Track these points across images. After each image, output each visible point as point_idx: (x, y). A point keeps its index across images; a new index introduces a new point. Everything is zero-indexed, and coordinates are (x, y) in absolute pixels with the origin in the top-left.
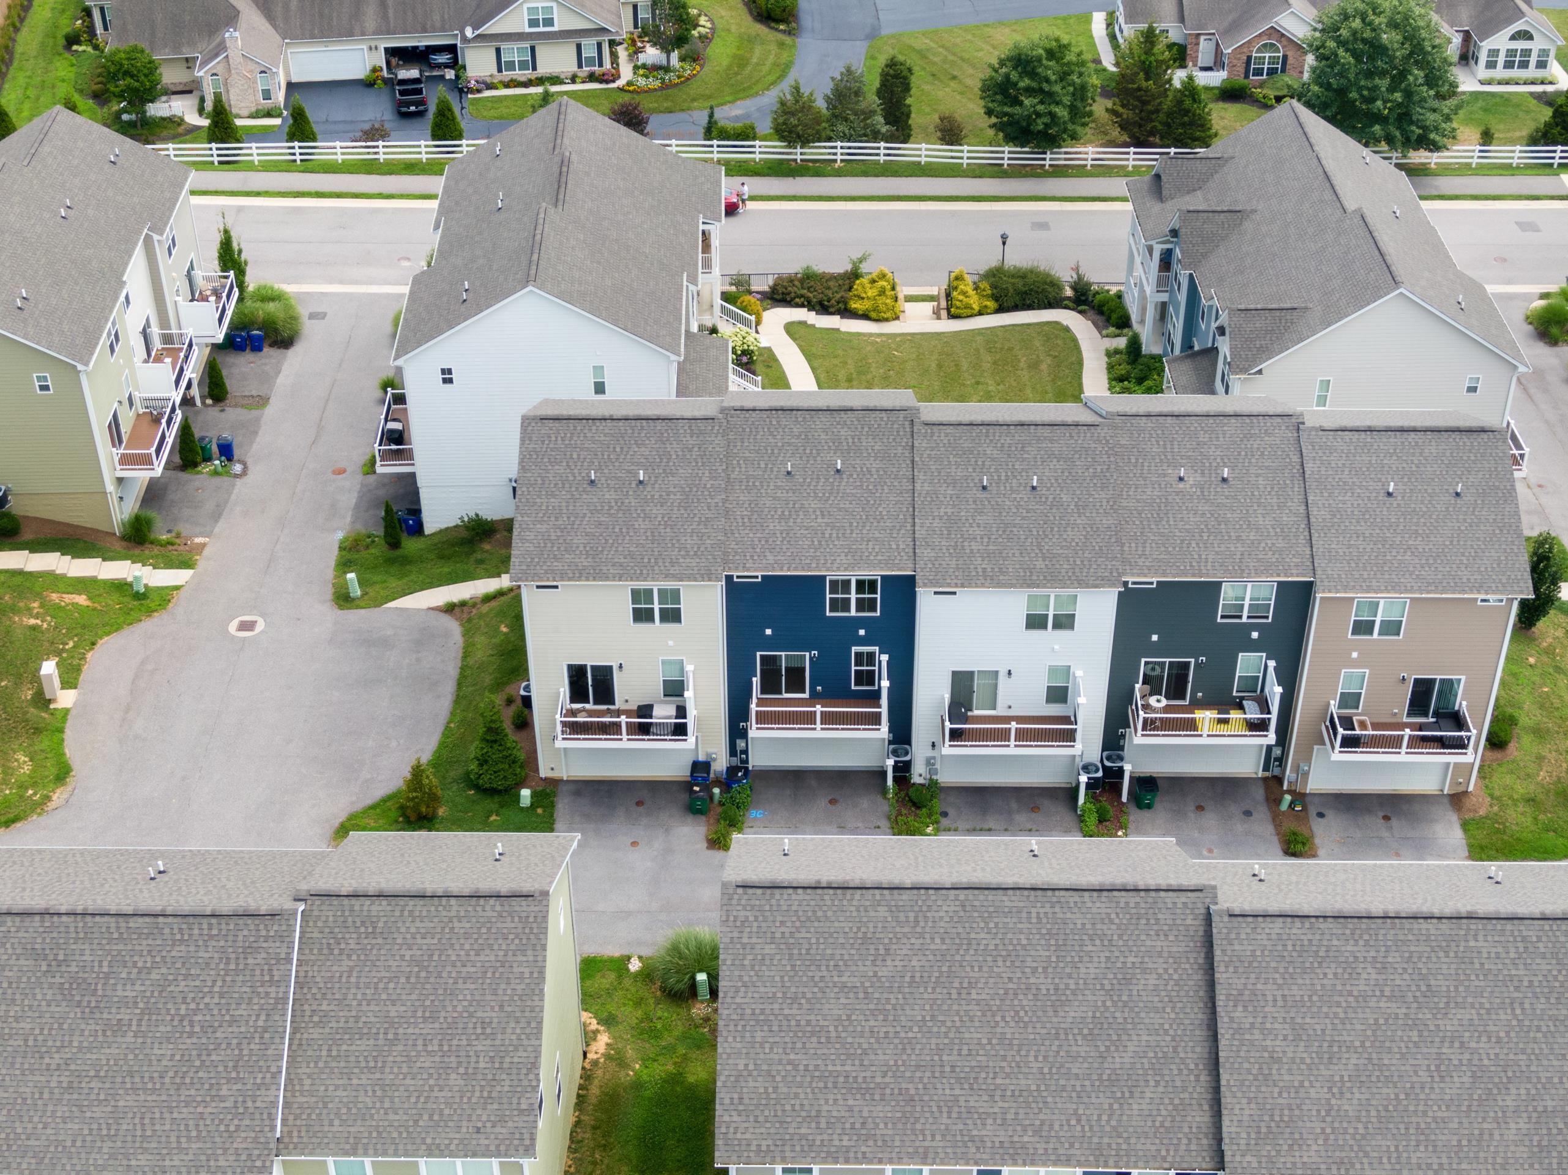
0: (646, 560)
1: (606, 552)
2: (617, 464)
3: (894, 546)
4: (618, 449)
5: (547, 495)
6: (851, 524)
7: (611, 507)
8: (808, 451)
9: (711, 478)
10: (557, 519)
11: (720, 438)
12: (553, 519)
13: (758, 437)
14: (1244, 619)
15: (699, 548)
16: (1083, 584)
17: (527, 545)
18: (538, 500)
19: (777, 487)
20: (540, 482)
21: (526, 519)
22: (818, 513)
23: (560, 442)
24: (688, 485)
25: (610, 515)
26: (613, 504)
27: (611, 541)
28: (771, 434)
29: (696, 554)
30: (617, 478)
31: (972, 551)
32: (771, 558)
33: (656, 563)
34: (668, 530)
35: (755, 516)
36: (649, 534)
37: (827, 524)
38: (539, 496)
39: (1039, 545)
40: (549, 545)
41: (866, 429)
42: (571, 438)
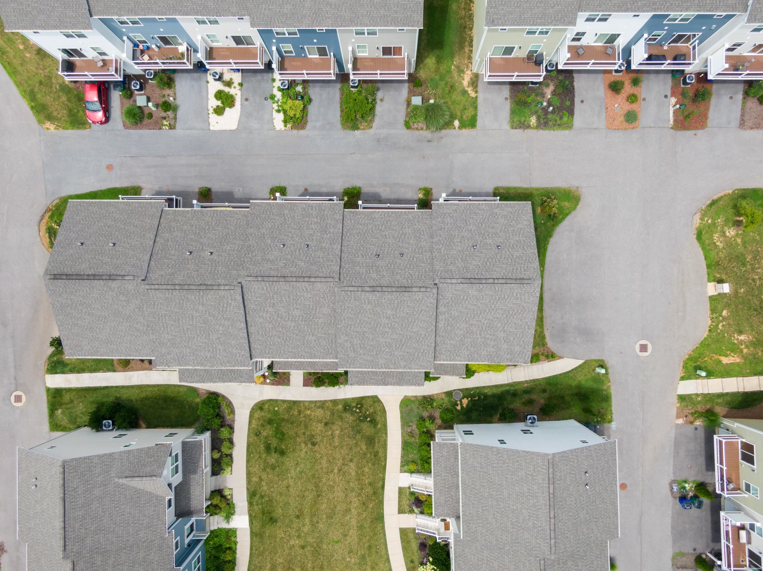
0: (468, 212)
1: (488, 215)
2: (488, 256)
3: (353, 221)
4: (488, 264)
5: (520, 241)
6: (372, 231)
7: (488, 235)
8: (393, 266)
9: (440, 249)
10: (514, 230)
11: (437, 269)
12: (516, 230)
13: (417, 273)
15: (444, 217)
17: (526, 218)
18: (524, 239)
19: (407, 248)
20: (525, 248)
21: (529, 230)
22: (388, 237)
23: (519, 268)
24: (451, 245)
25: (487, 232)
26: (487, 237)
27: (486, 220)
28: (411, 275)
29: (445, 215)
30: (487, 249)
31: (317, 218)
32: (410, 216)
33: (463, 210)
34: (459, 225)
35: (418, 235)
36: (468, 223)
37: (384, 231)
38: (524, 241)
39: (285, 220)
40: (515, 218)
41: (363, 277)
42: (513, 269)
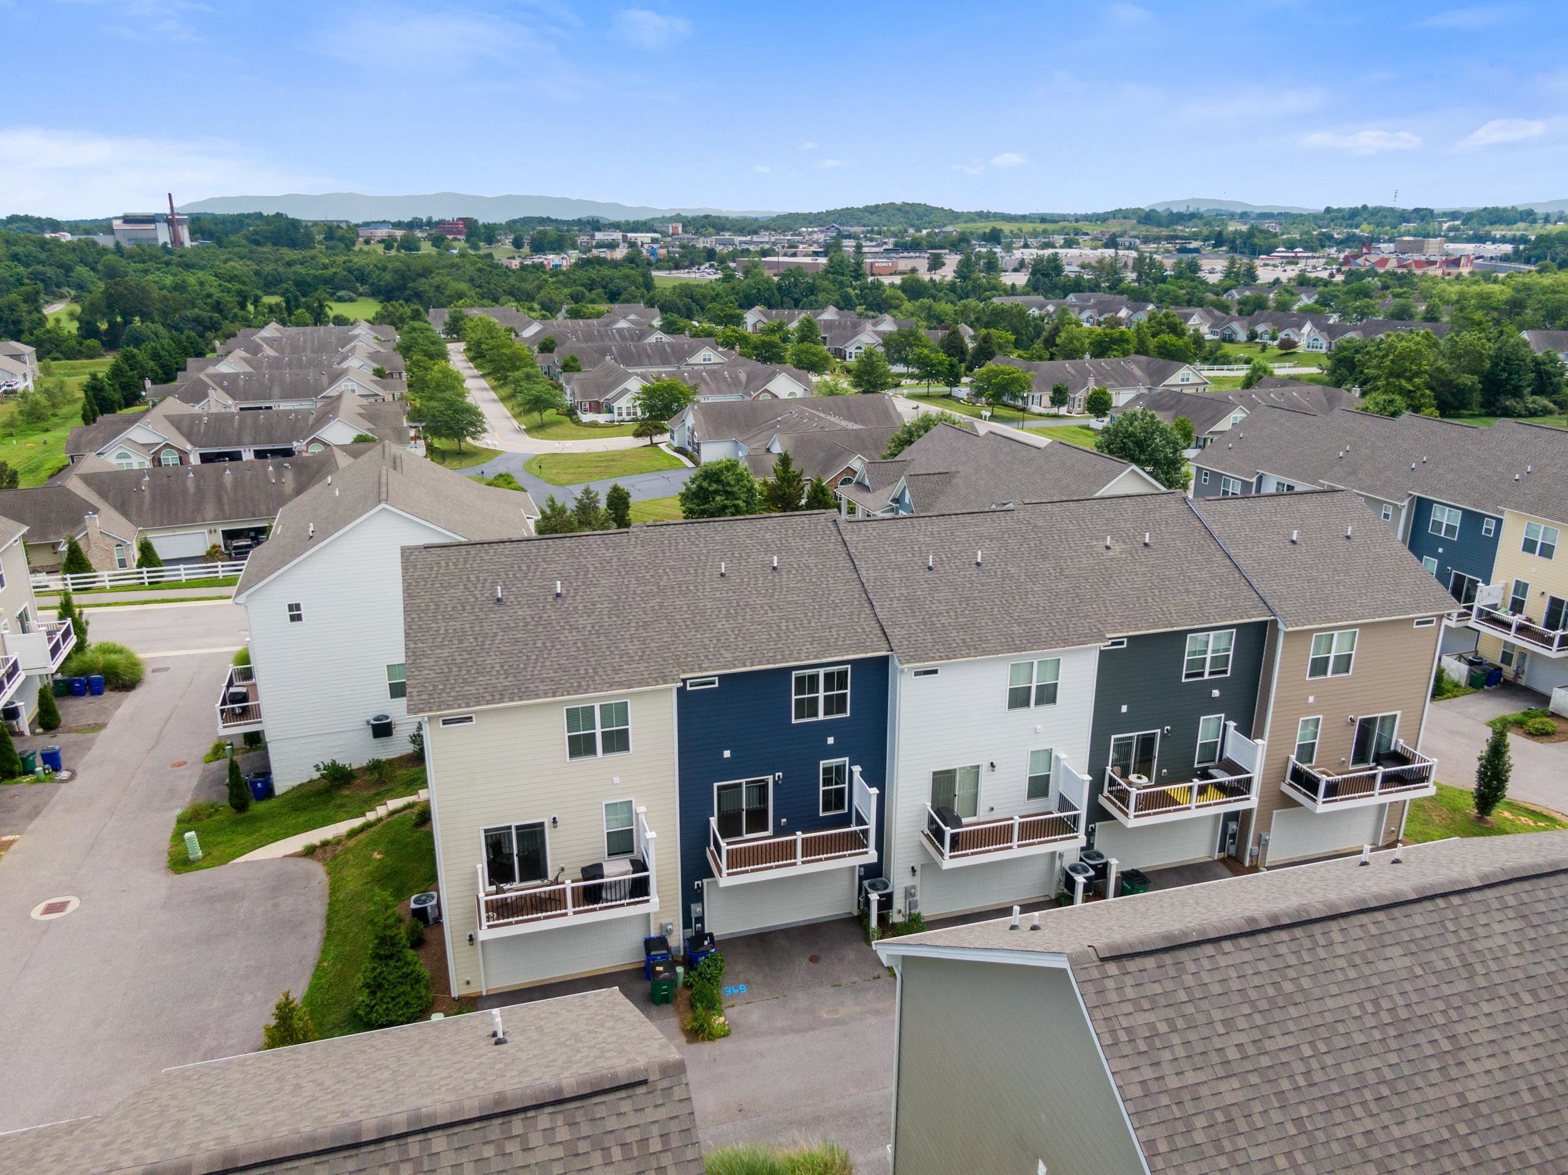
0: (582, 672)
1: (530, 669)
2: (525, 582)
3: (860, 630)
4: (524, 568)
5: (444, 618)
6: (806, 615)
7: (527, 624)
8: (737, 555)
9: (639, 585)
10: (461, 642)
11: (639, 547)
12: (455, 642)
13: (680, 547)
14: (1206, 677)
15: (643, 652)
16: (1067, 642)
17: (425, 672)
18: (433, 625)
19: (716, 589)
20: (433, 606)
21: (420, 645)
22: (767, 608)
23: (451, 566)
24: (615, 594)
25: (528, 631)
26: (529, 620)
27: (534, 657)
28: (693, 543)
29: (641, 658)
30: (529, 595)
31: (943, 625)
32: (729, 656)
33: (596, 673)
34: (602, 638)
35: (698, 618)
36: (580, 644)
37: (780, 618)
38: (435, 621)
39: (1008, 613)
40: (455, 669)
41: (791, 532)
42: (465, 562)
